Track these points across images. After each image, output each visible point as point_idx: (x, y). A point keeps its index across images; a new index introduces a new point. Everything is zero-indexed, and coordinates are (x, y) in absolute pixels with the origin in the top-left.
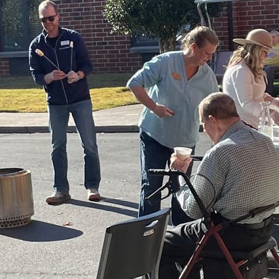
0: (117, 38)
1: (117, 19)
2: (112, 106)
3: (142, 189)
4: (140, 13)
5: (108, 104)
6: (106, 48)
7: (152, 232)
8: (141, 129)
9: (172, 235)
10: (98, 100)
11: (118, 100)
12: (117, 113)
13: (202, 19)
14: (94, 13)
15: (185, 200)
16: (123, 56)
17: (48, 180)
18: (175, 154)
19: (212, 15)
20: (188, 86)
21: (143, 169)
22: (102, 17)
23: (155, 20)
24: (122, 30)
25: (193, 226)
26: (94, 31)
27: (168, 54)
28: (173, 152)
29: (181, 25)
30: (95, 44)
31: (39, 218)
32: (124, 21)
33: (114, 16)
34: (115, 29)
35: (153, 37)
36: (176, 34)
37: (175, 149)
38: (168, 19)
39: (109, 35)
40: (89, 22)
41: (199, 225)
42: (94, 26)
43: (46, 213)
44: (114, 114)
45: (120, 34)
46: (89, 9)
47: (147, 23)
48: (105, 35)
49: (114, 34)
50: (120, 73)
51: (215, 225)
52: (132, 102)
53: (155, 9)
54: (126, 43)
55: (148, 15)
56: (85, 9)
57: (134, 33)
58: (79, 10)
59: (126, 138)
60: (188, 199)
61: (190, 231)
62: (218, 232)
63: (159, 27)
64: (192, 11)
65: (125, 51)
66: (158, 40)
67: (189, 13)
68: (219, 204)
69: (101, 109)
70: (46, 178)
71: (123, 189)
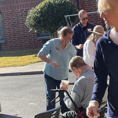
0: (31, 34)
1: (31, 25)
2: (31, 63)
3: (47, 99)
4: (41, 22)
5: (30, 63)
6: (27, 38)
7: (54, 116)
8: (44, 73)
9: (62, 117)
10: (25, 61)
11: (34, 61)
12: (33, 66)
13: (68, 24)
14: (21, 24)
15: (68, 103)
16: (34, 41)
17: (6, 96)
18: (62, 83)
19: (72, 21)
20: (63, 53)
21: (47, 90)
22: (25, 25)
23: (47, 25)
24: (34, 30)
25: (71, 113)
26: (21, 31)
27: (53, 40)
28: (61, 82)
29: (59, 26)
30: (22, 37)
31: (3, 113)
32: (34, 26)
33: (30, 25)
34: (30, 30)
35: (47, 32)
36: (57, 30)
37: (62, 81)
38: (53, 24)
39: (28, 32)
40: (19, 28)
41: (74, 112)
42: (21, 29)
43: (7, 111)
44: (32, 66)
45: (33, 32)
46: (19, 22)
47: (44, 26)
48: (26, 33)
49: (30, 32)
50: (34, 48)
51: (81, 112)
52: (40, 61)
53: (47, 20)
54: (36, 35)
55: (44, 23)
56: (17, 22)
57: (39, 31)
58: (14, 22)
59: (38, 77)
60: (69, 103)
61: (70, 115)
62: (82, 115)
63: (50, 28)
64: (63, 20)
65: (35, 39)
66: (49, 33)
67: (62, 21)
68: (82, 103)
69: (27, 65)
70: (5, 96)
71: (39, 99)
